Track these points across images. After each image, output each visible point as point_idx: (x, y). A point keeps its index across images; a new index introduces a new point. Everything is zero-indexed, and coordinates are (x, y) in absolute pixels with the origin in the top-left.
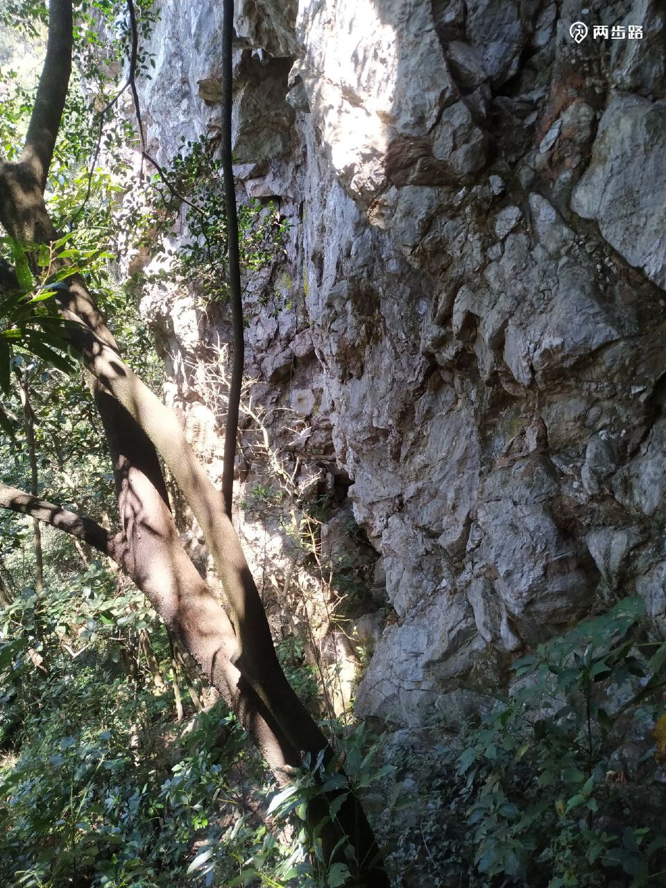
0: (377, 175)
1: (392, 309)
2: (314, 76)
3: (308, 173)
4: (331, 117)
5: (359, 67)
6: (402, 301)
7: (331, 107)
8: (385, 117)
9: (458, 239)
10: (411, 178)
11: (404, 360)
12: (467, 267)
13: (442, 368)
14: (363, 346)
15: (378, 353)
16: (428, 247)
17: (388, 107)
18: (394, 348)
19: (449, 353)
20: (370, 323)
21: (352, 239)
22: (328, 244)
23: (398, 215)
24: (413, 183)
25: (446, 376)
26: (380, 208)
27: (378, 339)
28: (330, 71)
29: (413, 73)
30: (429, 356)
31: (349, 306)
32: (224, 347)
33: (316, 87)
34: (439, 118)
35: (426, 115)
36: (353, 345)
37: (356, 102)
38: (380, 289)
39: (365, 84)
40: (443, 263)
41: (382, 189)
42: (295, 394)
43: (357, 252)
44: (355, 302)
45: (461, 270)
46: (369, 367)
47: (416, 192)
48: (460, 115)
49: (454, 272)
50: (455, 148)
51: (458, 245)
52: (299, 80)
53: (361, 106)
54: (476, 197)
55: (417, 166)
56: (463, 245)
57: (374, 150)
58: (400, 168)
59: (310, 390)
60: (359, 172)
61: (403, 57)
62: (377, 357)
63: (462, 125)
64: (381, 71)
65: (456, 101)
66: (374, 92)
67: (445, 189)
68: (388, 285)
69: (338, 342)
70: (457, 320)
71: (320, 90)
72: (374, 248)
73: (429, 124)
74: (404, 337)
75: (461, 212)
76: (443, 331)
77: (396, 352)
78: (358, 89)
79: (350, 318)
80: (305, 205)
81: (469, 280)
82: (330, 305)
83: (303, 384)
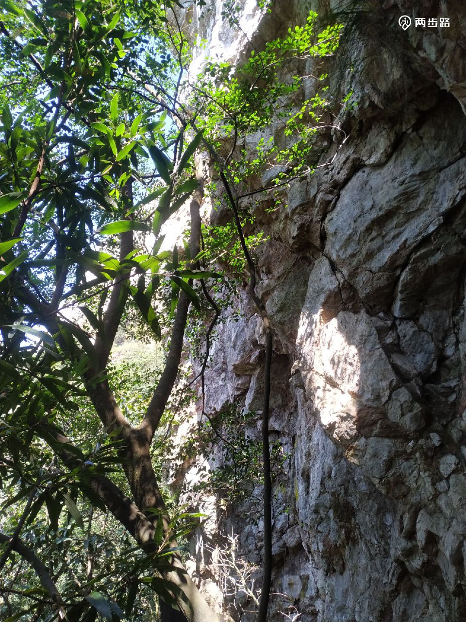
0: (351, 430)
1: (364, 518)
2: (307, 370)
3: (299, 419)
4: (319, 393)
5: (335, 366)
6: (372, 513)
7: (319, 387)
8: (353, 394)
9: (413, 474)
10: (374, 432)
11: (378, 562)
12: (423, 496)
13: (412, 574)
14: (343, 546)
15: (356, 553)
16: (392, 480)
17: (355, 389)
18: (369, 550)
19: (416, 563)
20: (348, 528)
21: (332, 466)
22: (314, 465)
23: (368, 456)
24: (375, 435)
25: (416, 582)
26: (354, 451)
27: (355, 542)
28: (317, 367)
29: (370, 371)
30: (400, 563)
31: (331, 514)
32: (236, 538)
33: (309, 376)
34: (390, 397)
35: (381, 395)
36: (336, 545)
37: (334, 385)
38: (355, 503)
39: (339, 376)
40: (403, 491)
41: (355, 438)
42: (286, 579)
43: (336, 475)
44: (336, 511)
45: (418, 498)
46: (349, 565)
47: (379, 441)
48: (404, 395)
49: (413, 499)
50: (403, 415)
51: (413, 479)
52: (298, 371)
53: (338, 388)
54: (422, 447)
55: (378, 425)
56: (417, 479)
57: (348, 415)
58: (367, 426)
59: (298, 577)
60: (338, 427)
61: (363, 362)
62: (355, 557)
63: (406, 401)
64: (350, 369)
65: (399, 387)
66: (346, 380)
67: (399, 440)
68: (361, 500)
69: (324, 542)
70: (421, 537)
71: (311, 377)
72: (348, 473)
73: (384, 400)
74: (376, 542)
75: (413, 456)
76: (410, 544)
77: (370, 554)
78: (335, 378)
79: (332, 523)
80: (296, 438)
81: (426, 506)
82: (316, 512)
83: (293, 571)
